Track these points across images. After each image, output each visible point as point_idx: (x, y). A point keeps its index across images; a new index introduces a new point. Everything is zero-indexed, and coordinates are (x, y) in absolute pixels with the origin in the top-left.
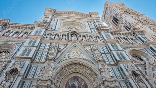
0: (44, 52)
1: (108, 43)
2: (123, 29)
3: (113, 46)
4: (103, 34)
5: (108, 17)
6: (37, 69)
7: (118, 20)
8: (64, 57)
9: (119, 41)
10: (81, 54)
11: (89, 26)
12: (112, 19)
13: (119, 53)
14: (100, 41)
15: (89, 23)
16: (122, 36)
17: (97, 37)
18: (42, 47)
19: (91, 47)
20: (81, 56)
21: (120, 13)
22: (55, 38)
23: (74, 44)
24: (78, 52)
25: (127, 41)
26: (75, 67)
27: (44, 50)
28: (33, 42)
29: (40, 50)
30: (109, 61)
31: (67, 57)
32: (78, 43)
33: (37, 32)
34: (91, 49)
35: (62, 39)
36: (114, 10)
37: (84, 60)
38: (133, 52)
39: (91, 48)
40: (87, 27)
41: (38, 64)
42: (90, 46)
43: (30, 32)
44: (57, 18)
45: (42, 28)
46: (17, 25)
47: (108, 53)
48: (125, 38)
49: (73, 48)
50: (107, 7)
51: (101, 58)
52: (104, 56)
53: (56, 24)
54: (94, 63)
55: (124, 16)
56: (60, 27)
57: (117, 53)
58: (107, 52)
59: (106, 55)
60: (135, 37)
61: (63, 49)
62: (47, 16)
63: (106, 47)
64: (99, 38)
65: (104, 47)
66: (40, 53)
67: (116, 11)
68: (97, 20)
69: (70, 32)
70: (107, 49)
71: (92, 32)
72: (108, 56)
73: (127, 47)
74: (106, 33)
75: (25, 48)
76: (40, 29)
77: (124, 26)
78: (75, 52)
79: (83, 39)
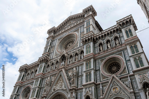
11: (80, 34)
15: (82, 28)
18: (43, 83)
23: (60, 72)
30: (81, 84)
37: (62, 91)
40: (78, 38)
44: (57, 38)
51: (74, 85)
52: (80, 79)
57: (87, 74)
68: (88, 21)
69: (60, 57)
71: (80, 47)
73: (105, 57)
74: (88, 45)
75: (33, 90)
76: (42, 65)
78: (60, 83)
79: (70, 61)
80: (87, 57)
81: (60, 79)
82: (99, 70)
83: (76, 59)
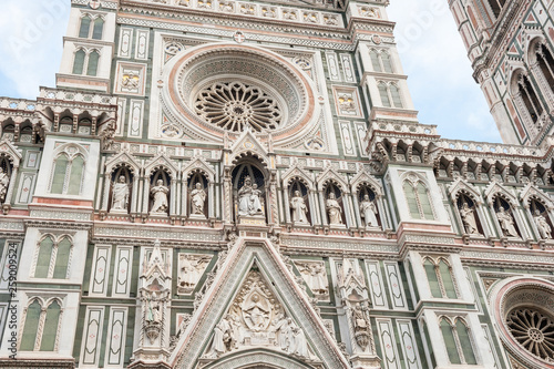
0: (113, 307)
1: (412, 252)
2: (525, 56)
4: (395, 174)
8: (209, 345)
10: (283, 325)
11: (329, 90)
13: (453, 323)
14: (375, 223)
16: (493, 188)
17: (366, 192)
18: (100, 269)
19: (328, 267)
20: (281, 337)
23: (251, 251)
24: (270, 307)
27: (114, 296)
28: (55, 251)
29: (91, 295)
30: (402, 358)
31: (219, 345)
35: (190, 209)
37: (293, 363)
38: (522, 298)
39: (330, 277)
40: (317, 101)
42: (325, 258)
43: (21, 162)
44: (150, 22)
47: (406, 309)
49: (247, 279)
51: (367, 352)
52: (384, 327)
53: (149, 80)
56: (174, 110)
57: (444, 317)
58: (400, 305)
59: (394, 325)
61: (196, 282)
62: (93, 14)
63: (403, 272)
64: (372, 196)
65: (391, 269)
66: (94, 315)
68: (379, 48)
71: (341, 154)
72: (405, 327)
73: (502, 269)
74: (412, 174)
75: (29, 295)
76: (73, 146)
77: (535, 43)
78: (256, 311)
79: (292, 210)
80: (422, 234)
81: (252, 288)
82: (485, 319)
83: (333, 212)
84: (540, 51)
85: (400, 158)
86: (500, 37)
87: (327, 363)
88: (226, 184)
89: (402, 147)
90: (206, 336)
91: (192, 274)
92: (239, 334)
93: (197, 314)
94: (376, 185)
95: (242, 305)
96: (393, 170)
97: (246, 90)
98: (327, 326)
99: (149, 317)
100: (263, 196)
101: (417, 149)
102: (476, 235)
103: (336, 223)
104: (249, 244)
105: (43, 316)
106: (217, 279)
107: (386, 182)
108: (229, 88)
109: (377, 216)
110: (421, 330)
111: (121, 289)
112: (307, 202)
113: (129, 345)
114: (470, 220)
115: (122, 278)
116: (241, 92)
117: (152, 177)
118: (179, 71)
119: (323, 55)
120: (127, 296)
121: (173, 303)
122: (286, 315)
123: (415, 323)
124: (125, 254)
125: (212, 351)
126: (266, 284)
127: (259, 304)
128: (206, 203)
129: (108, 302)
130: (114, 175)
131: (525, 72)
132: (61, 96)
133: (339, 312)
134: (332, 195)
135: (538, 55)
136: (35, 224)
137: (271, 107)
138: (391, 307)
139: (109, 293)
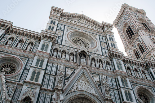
0: (51, 76)
1: (118, 76)
3: (122, 81)
4: (115, 61)
5: (122, 23)
6: (45, 97)
7: (133, 34)
8: (72, 88)
9: (130, 73)
10: (89, 87)
11: (100, 43)
12: (127, 28)
13: (127, 92)
14: (110, 70)
15: (101, 37)
16: (134, 67)
17: (108, 63)
18: (49, 68)
20: (89, 89)
21: (137, 27)
22: (62, 56)
23: (83, 70)
24: (86, 82)
25: (138, 75)
26: (82, 101)
27: (51, 74)
28: (40, 62)
29: (46, 73)
30: (115, 98)
31: (75, 88)
32: (87, 71)
33: (44, 45)
34: (100, 81)
36: (132, 19)
37: (91, 95)
38: (140, 90)
39: (100, 79)
40: (98, 44)
41: (46, 92)
42: (99, 75)
43: (35, 44)
44: (64, 24)
45: (49, 40)
46: (21, 30)
47: (116, 88)
48: (136, 70)
49: (82, 76)
50: (124, 11)
51: (108, 96)
53: (63, 34)
54: (101, 101)
55: (141, 32)
56: (68, 40)
57: (125, 91)
58: (115, 87)
59: (114, 91)
60: (147, 70)
61: (70, 74)
62: (54, 21)
63: (116, 80)
65: (113, 79)
66: (47, 77)
67: (134, 21)
68: (111, 37)
69: (80, 51)
70: (116, 82)
71: (102, 55)
72: (116, 92)
74: (118, 61)
75: (34, 69)
76: (46, 42)
77: (139, 44)
78: (83, 83)
79: (92, 64)
80: (120, 73)
81: (83, 78)
82: (134, 93)
83: (101, 66)
84: (140, 46)
85: (116, 58)
86: (131, 43)
87: (99, 97)
88: (78, 56)
89: (116, 55)
90: (72, 86)
91: (69, 72)
92: (79, 87)
93: (70, 81)
94: (110, 62)
95: (80, 81)
96: (114, 59)
97: (82, 40)
98: (99, 89)
99: (59, 79)
100: (86, 60)
101: (119, 56)
102: (131, 76)
103: (101, 68)
104: (82, 68)
105: (36, 74)
106: (75, 74)
107: (112, 62)
108: (79, 39)
109: (110, 68)
110: (120, 93)
111: (53, 73)
112: (95, 63)
113: (54, 84)
114: (130, 72)
115: (54, 71)
116: (81, 41)
117: (62, 52)
118: (70, 33)
119: (99, 36)
120: (54, 74)
121: (65, 78)
122: (90, 85)
123: (118, 92)
124: (55, 66)
125: (73, 89)
126: (86, 77)
127: (84, 81)
128: (73, 59)
129: (50, 75)
130: (54, 50)
131: (136, 50)
132: (46, 32)
133: (102, 86)
134: (100, 62)
135: (139, 47)
136: (37, 55)
137: (87, 44)
138: (113, 87)
139: (51, 73)
